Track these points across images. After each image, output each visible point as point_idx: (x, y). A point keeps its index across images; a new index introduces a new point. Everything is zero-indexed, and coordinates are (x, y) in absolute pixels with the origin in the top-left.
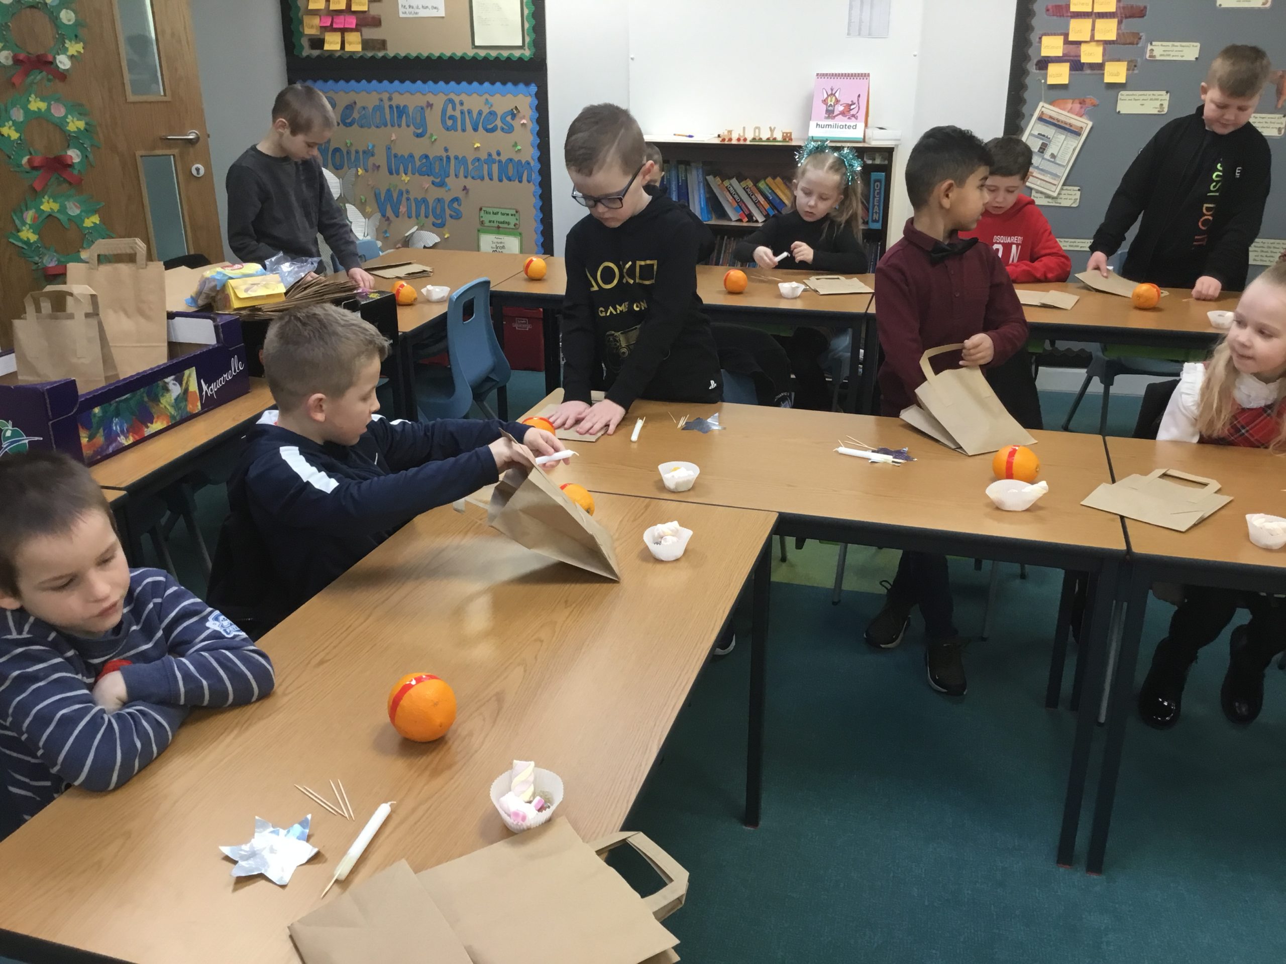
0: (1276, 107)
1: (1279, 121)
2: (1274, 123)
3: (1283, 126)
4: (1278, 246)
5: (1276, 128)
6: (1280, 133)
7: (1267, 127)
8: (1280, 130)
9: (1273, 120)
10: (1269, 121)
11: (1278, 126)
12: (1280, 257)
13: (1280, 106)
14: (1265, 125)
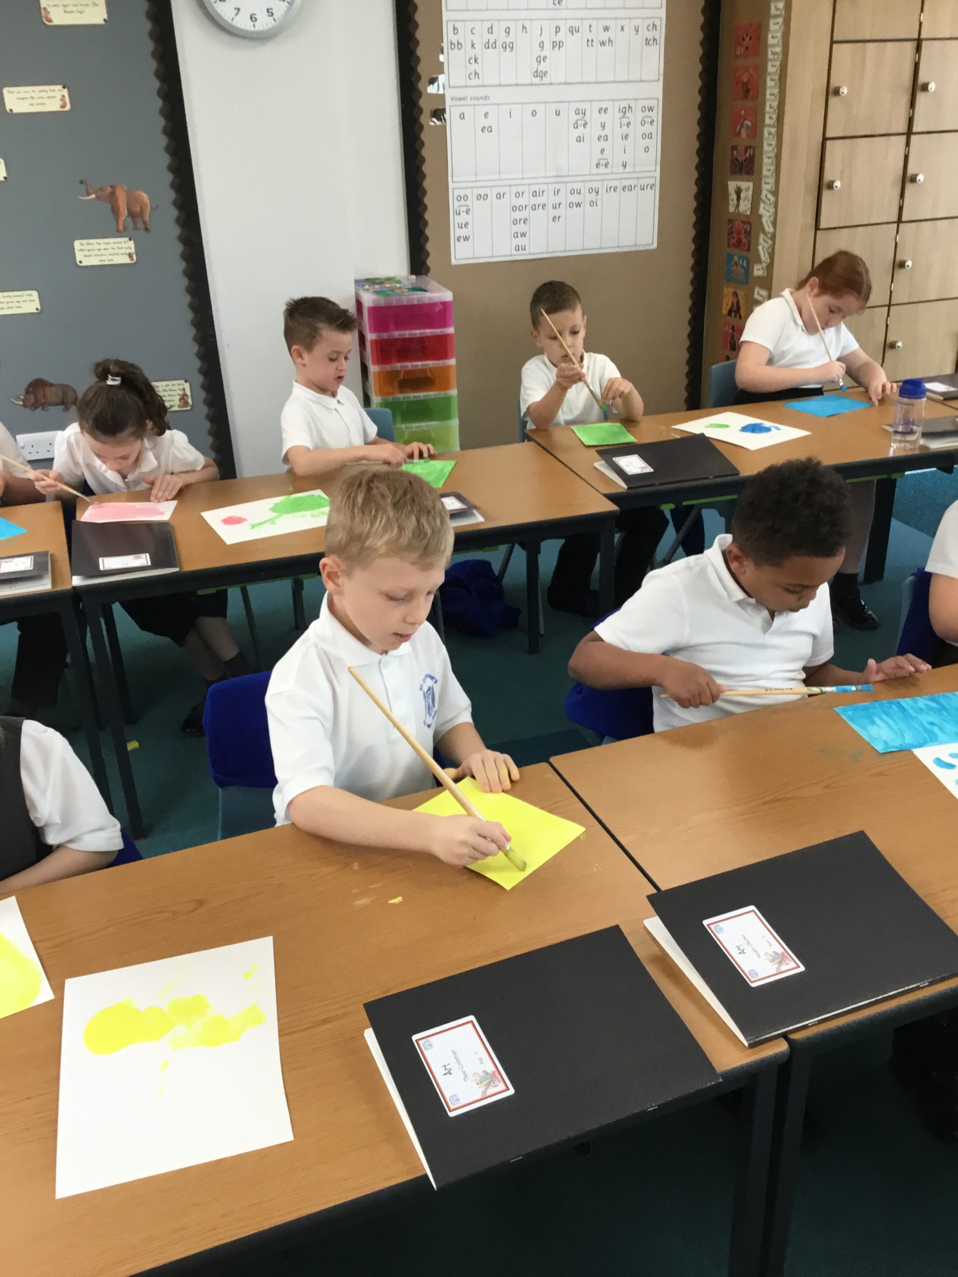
0: (118, 230)
1: (127, 245)
2: (122, 248)
3: (133, 251)
4: (173, 388)
5: (126, 254)
6: (132, 259)
7: (116, 254)
8: (130, 255)
9: (120, 245)
10: (115, 246)
11: (128, 251)
12: (180, 400)
13: (121, 228)
14: (113, 252)
